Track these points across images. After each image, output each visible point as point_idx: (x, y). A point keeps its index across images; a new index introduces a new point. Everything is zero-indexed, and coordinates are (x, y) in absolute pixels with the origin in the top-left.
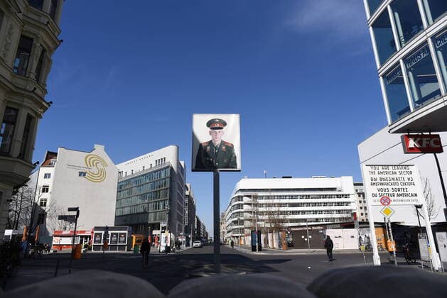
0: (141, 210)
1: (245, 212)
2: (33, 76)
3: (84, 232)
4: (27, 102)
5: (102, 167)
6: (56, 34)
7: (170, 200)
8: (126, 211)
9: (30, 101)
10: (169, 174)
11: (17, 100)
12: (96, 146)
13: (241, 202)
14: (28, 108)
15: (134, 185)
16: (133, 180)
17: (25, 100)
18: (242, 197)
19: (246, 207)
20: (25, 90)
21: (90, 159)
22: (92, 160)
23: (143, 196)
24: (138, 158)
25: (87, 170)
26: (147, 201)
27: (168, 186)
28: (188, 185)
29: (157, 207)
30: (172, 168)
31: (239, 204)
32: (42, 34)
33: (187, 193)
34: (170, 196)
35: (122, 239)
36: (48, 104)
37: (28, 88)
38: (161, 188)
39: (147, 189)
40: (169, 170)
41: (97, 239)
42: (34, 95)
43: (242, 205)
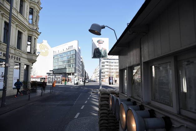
0: (63, 67)
1: (106, 68)
2: (35, 24)
3: (42, 76)
4: (34, 34)
5: (47, 50)
6: (40, 5)
7: (75, 63)
8: (57, 68)
9: (35, 33)
10: (74, 53)
11: (31, 33)
12: (44, 41)
13: (104, 64)
14: (34, 36)
15: (60, 57)
16: (59, 55)
17: (34, 33)
18: (104, 62)
19: (106, 67)
20: (33, 29)
21: (41, 46)
22: (42, 47)
23: (64, 62)
24: (61, 46)
25: (41, 51)
26: (65, 64)
27: (74, 58)
28: (82, 57)
29: (70, 66)
30: (76, 50)
31: (103, 65)
32: (36, 7)
33: (81, 60)
34: (75, 62)
35: (59, 79)
36: (40, 33)
37: (34, 29)
38: (71, 59)
39: (65, 59)
40: (74, 51)
41: (49, 79)
42: (36, 31)
43: (104, 65)
